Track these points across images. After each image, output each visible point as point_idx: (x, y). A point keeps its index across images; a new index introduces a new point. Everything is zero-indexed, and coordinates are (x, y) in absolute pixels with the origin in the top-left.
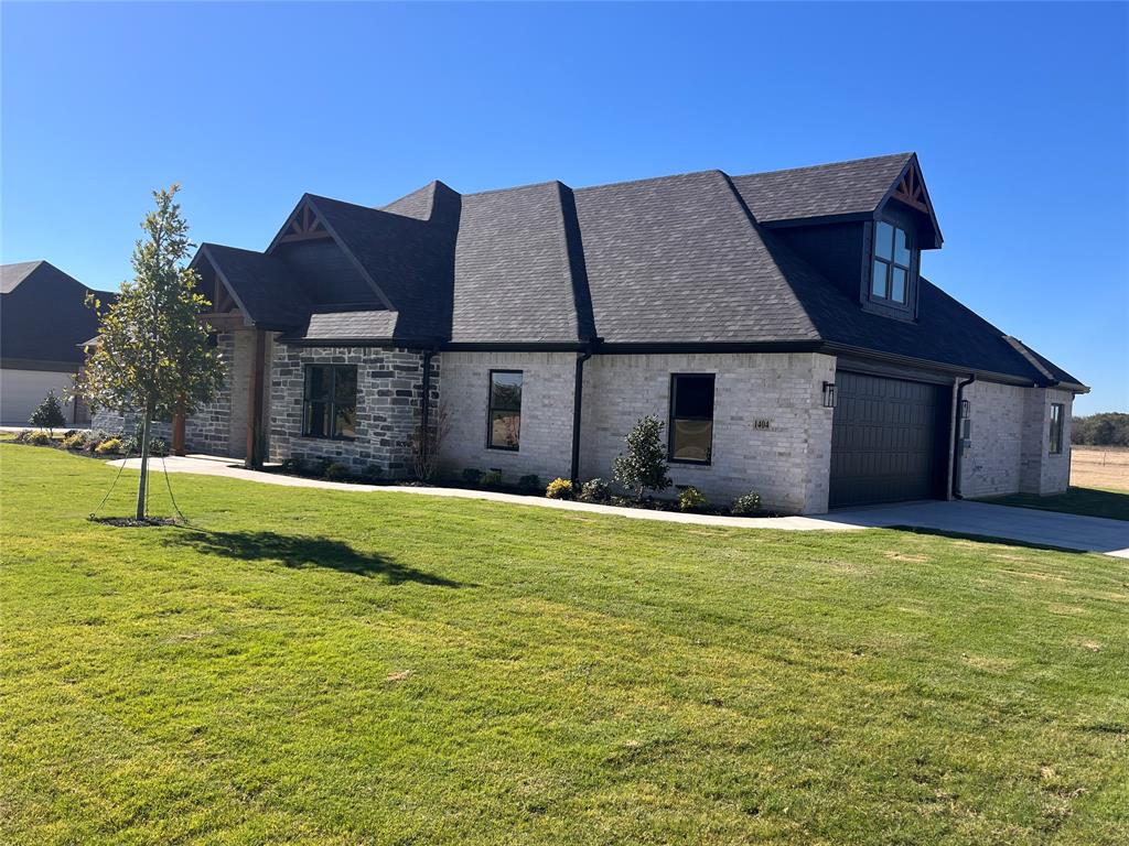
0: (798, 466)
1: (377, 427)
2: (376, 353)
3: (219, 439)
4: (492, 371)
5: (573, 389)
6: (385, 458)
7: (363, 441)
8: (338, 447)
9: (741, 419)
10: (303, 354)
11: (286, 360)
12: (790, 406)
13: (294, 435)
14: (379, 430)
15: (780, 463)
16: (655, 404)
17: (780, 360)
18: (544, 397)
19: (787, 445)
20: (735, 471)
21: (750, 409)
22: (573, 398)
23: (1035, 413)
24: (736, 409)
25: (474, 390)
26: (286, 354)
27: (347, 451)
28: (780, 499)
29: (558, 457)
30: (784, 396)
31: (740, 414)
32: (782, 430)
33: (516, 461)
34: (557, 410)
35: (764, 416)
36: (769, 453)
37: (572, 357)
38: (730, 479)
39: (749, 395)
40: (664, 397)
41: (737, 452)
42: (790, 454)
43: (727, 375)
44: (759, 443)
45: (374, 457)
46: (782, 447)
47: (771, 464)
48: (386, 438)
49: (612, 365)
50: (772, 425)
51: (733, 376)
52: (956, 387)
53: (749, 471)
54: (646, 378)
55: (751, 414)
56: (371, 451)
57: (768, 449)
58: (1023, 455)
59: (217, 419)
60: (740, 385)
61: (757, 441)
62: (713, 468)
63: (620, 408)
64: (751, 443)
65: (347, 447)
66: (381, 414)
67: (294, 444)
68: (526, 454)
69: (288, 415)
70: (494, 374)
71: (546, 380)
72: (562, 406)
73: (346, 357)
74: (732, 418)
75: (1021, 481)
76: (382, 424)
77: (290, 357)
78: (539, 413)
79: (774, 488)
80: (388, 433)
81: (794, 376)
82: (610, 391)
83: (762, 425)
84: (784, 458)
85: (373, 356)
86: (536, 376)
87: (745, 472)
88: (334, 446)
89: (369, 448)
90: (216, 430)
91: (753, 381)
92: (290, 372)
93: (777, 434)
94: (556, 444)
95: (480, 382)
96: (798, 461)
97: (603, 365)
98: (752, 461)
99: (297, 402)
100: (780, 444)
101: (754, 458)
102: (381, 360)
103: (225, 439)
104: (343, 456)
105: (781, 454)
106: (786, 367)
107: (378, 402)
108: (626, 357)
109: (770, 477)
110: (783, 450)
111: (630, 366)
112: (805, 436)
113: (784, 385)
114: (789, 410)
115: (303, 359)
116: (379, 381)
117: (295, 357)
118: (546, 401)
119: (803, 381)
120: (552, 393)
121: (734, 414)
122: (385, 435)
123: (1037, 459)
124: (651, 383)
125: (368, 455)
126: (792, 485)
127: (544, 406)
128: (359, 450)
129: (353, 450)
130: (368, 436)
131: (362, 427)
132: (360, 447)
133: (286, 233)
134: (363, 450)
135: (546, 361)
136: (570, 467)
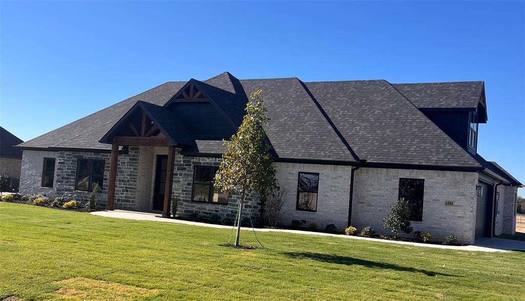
0: (468, 222)
3: (128, 201)
4: (300, 173)
5: (350, 183)
6: (248, 214)
7: (234, 205)
8: (216, 208)
9: (438, 200)
10: (194, 160)
11: (182, 163)
12: (464, 195)
13: (187, 201)
15: (458, 221)
16: (391, 192)
17: (459, 175)
18: (332, 186)
19: (463, 213)
20: (435, 224)
21: (443, 196)
22: (349, 188)
23: (510, 197)
24: (436, 196)
25: (289, 181)
26: (182, 159)
27: (222, 210)
28: (459, 237)
29: (340, 215)
30: (461, 191)
31: (438, 198)
32: (460, 206)
33: (315, 217)
34: (339, 193)
35: (451, 200)
36: (453, 217)
37: (349, 169)
38: (433, 228)
39: (442, 190)
40: (397, 189)
41: (436, 215)
42: (464, 217)
43: (431, 180)
44: (447, 212)
46: (460, 213)
47: (454, 221)
48: (249, 204)
49: (367, 172)
50: (455, 204)
51: (434, 181)
52: (495, 186)
53: (442, 224)
54: (386, 180)
55: (444, 198)
57: (453, 214)
58: (504, 216)
59: (127, 191)
60: (438, 185)
61: (446, 210)
62: (423, 222)
63: (371, 193)
64: (443, 211)
65: (222, 208)
67: (186, 206)
68: (320, 213)
69: (183, 191)
70: (300, 174)
71: (333, 178)
72: (343, 191)
74: (434, 200)
75: (503, 228)
77: (184, 161)
78: (329, 194)
79: (456, 232)
81: (466, 182)
82: (366, 185)
83: (450, 203)
84: (461, 219)
86: (327, 176)
87: (441, 225)
88: (214, 207)
90: (126, 197)
91: (445, 183)
92: (185, 169)
93: (457, 208)
94: (339, 209)
95: (293, 178)
96: (468, 220)
97: (361, 172)
98: (443, 220)
99: (189, 184)
100: (459, 213)
101: (445, 218)
103: (133, 202)
104: (220, 212)
105: (459, 217)
106: (462, 178)
108: (375, 169)
109: (454, 227)
110: (460, 215)
111: (377, 173)
112: (471, 209)
113: (461, 186)
114: (463, 197)
115: (193, 163)
117: (188, 161)
118: (333, 189)
119: (470, 184)
120: (337, 185)
121: (434, 198)
123: (511, 218)
124: (389, 182)
126: (465, 231)
127: (332, 191)
128: (231, 210)
129: (226, 210)
130: (237, 203)
131: (232, 198)
132: (231, 208)
133: (178, 98)
134: (233, 210)
135: (333, 169)
136: (347, 220)
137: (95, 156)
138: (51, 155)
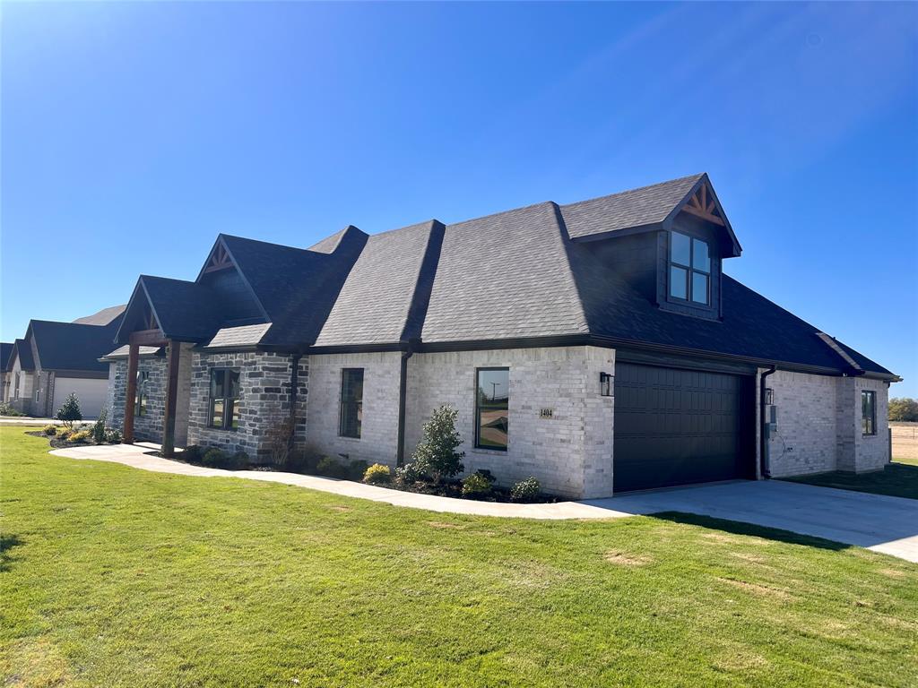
0: (577, 452)
1: (250, 419)
2: (252, 357)
4: (343, 370)
5: (399, 384)
7: (242, 431)
8: (227, 436)
9: (530, 408)
10: (209, 360)
11: (200, 366)
12: (568, 395)
13: (201, 426)
14: (252, 422)
15: (562, 450)
16: (464, 396)
17: (559, 353)
18: (378, 391)
19: (567, 432)
20: (526, 456)
21: (536, 399)
22: (398, 391)
23: (846, 399)
24: (526, 399)
25: (331, 386)
26: (199, 360)
27: (232, 439)
28: (563, 483)
30: (563, 387)
31: (529, 404)
32: (564, 418)
33: (359, 447)
34: (387, 402)
35: (548, 406)
36: (553, 440)
37: (398, 356)
38: (523, 464)
39: (535, 386)
40: (470, 389)
41: (528, 439)
42: (570, 441)
43: (517, 368)
44: (544, 431)
45: (249, 444)
46: (563, 433)
47: (555, 450)
48: (256, 428)
49: (433, 362)
50: (555, 413)
51: (522, 368)
52: (759, 377)
53: (537, 457)
54: (457, 373)
55: (538, 404)
56: (247, 440)
57: (551, 436)
58: (838, 436)
60: (528, 377)
61: (542, 428)
62: (509, 453)
63: (438, 400)
64: (539, 430)
65: (233, 436)
66: (254, 408)
67: (202, 434)
68: (365, 441)
69: (199, 410)
70: (344, 373)
71: (379, 376)
72: (390, 398)
73: (234, 361)
74: (523, 407)
75: (838, 460)
76: (254, 416)
77: (201, 363)
78: (375, 405)
79: (558, 473)
80: (258, 424)
81: (570, 368)
82: (431, 385)
83: (547, 413)
84: (565, 445)
85: (250, 360)
86: (373, 373)
87: (534, 457)
88: (224, 435)
89: (245, 436)
91: (538, 373)
92: (201, 375)
93: (559, 422)
94: (386, 432)
95: (335, 379)
96: (577, 447)
97: (426, 362)
98: (538, 447)
99: (204, 399)
100: (561, 431)
101: (541, 444)
102: (255, 363)
104: (231, 443)
105: (562, 441)
106: (564, 359)
107: (252, 398)
108: (442, 355)
109: (554, 462)
110: (564, 437)
111: (445, 362)
112: (581, 424)
113: (563, 376)
114: (568, 399)
115: (210, 364)
116: (253, 380)
117: (205, 363)
118: (380, 394)
119: (578, 372)
120: (384, 387)
121: (523, 403)
122: (255, 425)
123: (851, 440)
124: (461, 377)
125: (244, 443)
126: (573, 471)
127: (379, 398)
129: (236, 439)
130: (246, 427)
131: (241, 419)
132: (240, 436)
133: (209, 266)
135: (380, 360)
136: (396, 452)
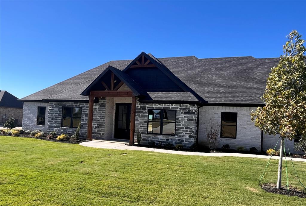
2: (186, 106)
3: (100, 134)
4: (222, 113)
6: (191, 142)
7: (180, 136)
8: (166, 138)
10: (149, 106)
11: (139, 107)
13: (144, 133)
14: (188, 132)
18: (248, 121)
25: (214, 118)
26: (139, 105)
29: (255, 141)
33: (235, 142)
45: (186, 141)
48: (192, 135)
56: (184, 139)
59: (99, 127)
65: (171, 138)
66: (189, 127)
67: (144, 136)
68: (239, 140)
69: (140, 126)
71: (248, 116)
73: (171, 107)
76: (189, 130)
77: (141, 107)
78: (246, 127)
80: (192, 133)
85: (184, 107)
86: (244, 115)
88: (165, 137)
89: (183, 138)
90: (98, 131)
92: (142, 112)
94: (253, 137)
95: (218, 116)
99: (145, 122)
102: (189, 108)
103: (103, 134)
104: (170, 141)
107: (187, 123)
115: (148, 107)
116: (188, 115)
117: (143, 107)
122: (191, 134)
125: (183, 141)
127: (248, 124)
128: (178, 139)
129: (174, 139)
130: (183, 134)
131: (179, 131)
132: (178, 138)
133: (133, 65)
134: (180, 139)
135: (248, 110)
136: (260, 144)
137: (75, 105)
138: (43, 105)
